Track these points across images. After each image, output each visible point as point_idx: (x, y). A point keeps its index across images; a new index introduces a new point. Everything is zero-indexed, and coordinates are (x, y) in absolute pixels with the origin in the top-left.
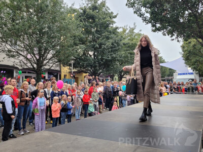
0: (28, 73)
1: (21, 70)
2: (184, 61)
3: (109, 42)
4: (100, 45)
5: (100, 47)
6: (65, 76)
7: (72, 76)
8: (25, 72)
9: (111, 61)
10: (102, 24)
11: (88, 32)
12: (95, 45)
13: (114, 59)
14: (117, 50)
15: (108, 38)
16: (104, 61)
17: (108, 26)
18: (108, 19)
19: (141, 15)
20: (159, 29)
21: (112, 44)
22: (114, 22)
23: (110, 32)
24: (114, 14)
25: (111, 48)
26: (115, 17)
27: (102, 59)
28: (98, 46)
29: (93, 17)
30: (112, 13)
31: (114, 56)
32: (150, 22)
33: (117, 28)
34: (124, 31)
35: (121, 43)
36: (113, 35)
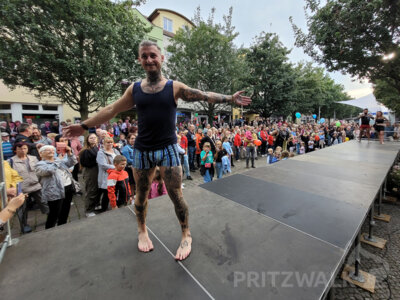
3: (280, 81)
4: (271, 85)
5: (271, 87)
6: (236, 116)
9: (282, 101)
10: (273, 63)
11: (258, 72)
13: (286, 100)
14: (289, 90)
15: (279, 77)
16: (275, 101)
17: (280, 63)
18: (281, 55)
19: (313, 54)
20: (336, 69)
21: (284, 83)
22: (287, 59)
23: (282, 71)
24: (288, 50)
25: (283, 87)
26: (289, 52)
27: (272, 100)
28: (268, 87)
29: (264, 56)
30: (285, 48)
31: (286, 96)
32: (324, 62)
33: (290, 65)
34: (300, 66)
35: (295, 82)
36: (285, 74)
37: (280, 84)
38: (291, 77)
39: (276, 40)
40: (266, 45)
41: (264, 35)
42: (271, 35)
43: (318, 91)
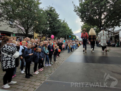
0: (18, 35)
1: (15, 34)
5: (53, 26)
7: (41, 37)
8: (17, 35)
13: (59, 31)
15: (56, 23)
22: (58, 17)
23: (57, 21)
25: (58, 27)
26: (59, 15)
27: (54, 31)
30: (57, 14)
37: (57, 25)
39: (54, 10)
40: (51, 11)
41: (50, 7)
42: (53, 8)
43: (66, 30)
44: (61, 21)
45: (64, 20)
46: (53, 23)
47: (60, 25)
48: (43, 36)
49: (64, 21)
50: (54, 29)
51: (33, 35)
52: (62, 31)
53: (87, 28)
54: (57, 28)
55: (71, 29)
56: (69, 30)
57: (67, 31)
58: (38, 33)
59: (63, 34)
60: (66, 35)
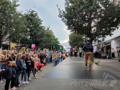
2: (69, 44)
3: (39, 32)
4: (35, 33)
6: (12, 48)
7: (19, 48)
9: (40, 41)
12: (32, 33)
13: (41, 41)
14: (42, 37)
15: (39, 31)
16: (37, 41)
17: (39, 25)
22: (41, 23)
23: (40, 28)
24: (41, 20)
25: (40, 35)
26: (42, 21)
27: (36, 41)
28: (34, 34)
29: (31, 20)
30: (40, 19)
31: (42, 39)
37: (39, 33)
38: (43, 31)
39: (36, 14)
40: (32, 15)
41: (31, 11)
42: (34, 11)
43: (51, 39)
44: (45, 28)
45: (48, 27)
46: (34, 30)
47: (43, 33)
48: (21, 46)
49: (48, 29)
50: (36, 37)
51: (10, 46)
52: (46, 40)
53: (76, 37)
54: (39, 37)
55: (57, 39)
56: (55, 40)
57: (52, 41)
58: (16, 42)
59: (47, 44)
60: (50, 45)
